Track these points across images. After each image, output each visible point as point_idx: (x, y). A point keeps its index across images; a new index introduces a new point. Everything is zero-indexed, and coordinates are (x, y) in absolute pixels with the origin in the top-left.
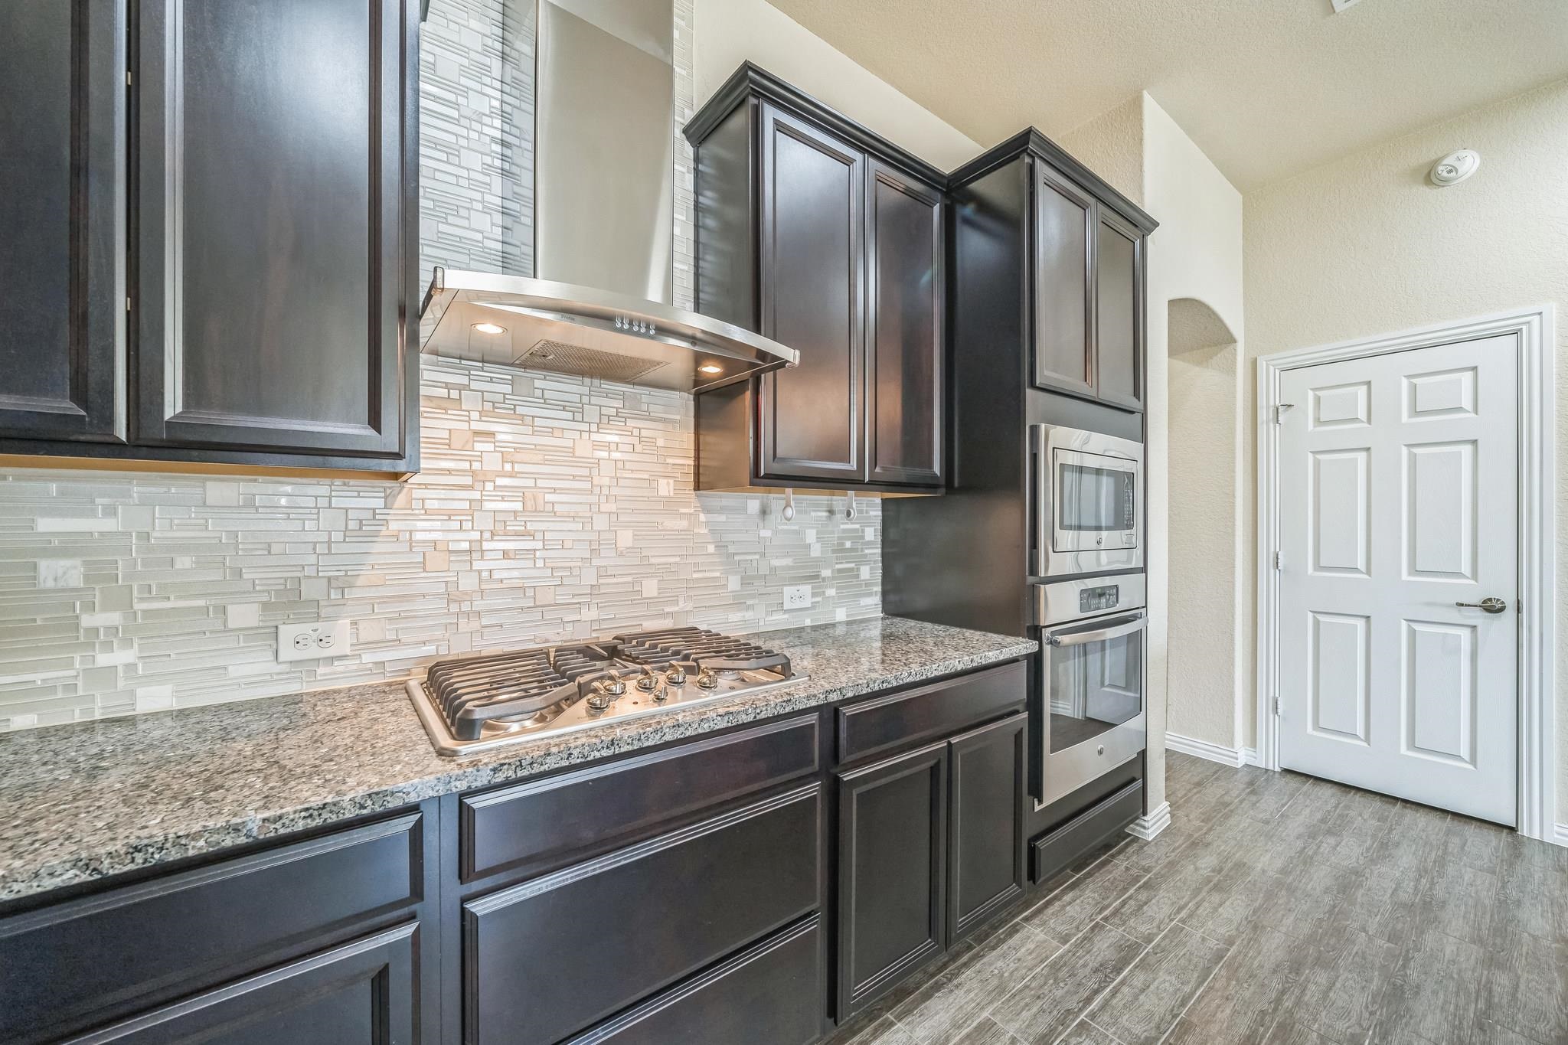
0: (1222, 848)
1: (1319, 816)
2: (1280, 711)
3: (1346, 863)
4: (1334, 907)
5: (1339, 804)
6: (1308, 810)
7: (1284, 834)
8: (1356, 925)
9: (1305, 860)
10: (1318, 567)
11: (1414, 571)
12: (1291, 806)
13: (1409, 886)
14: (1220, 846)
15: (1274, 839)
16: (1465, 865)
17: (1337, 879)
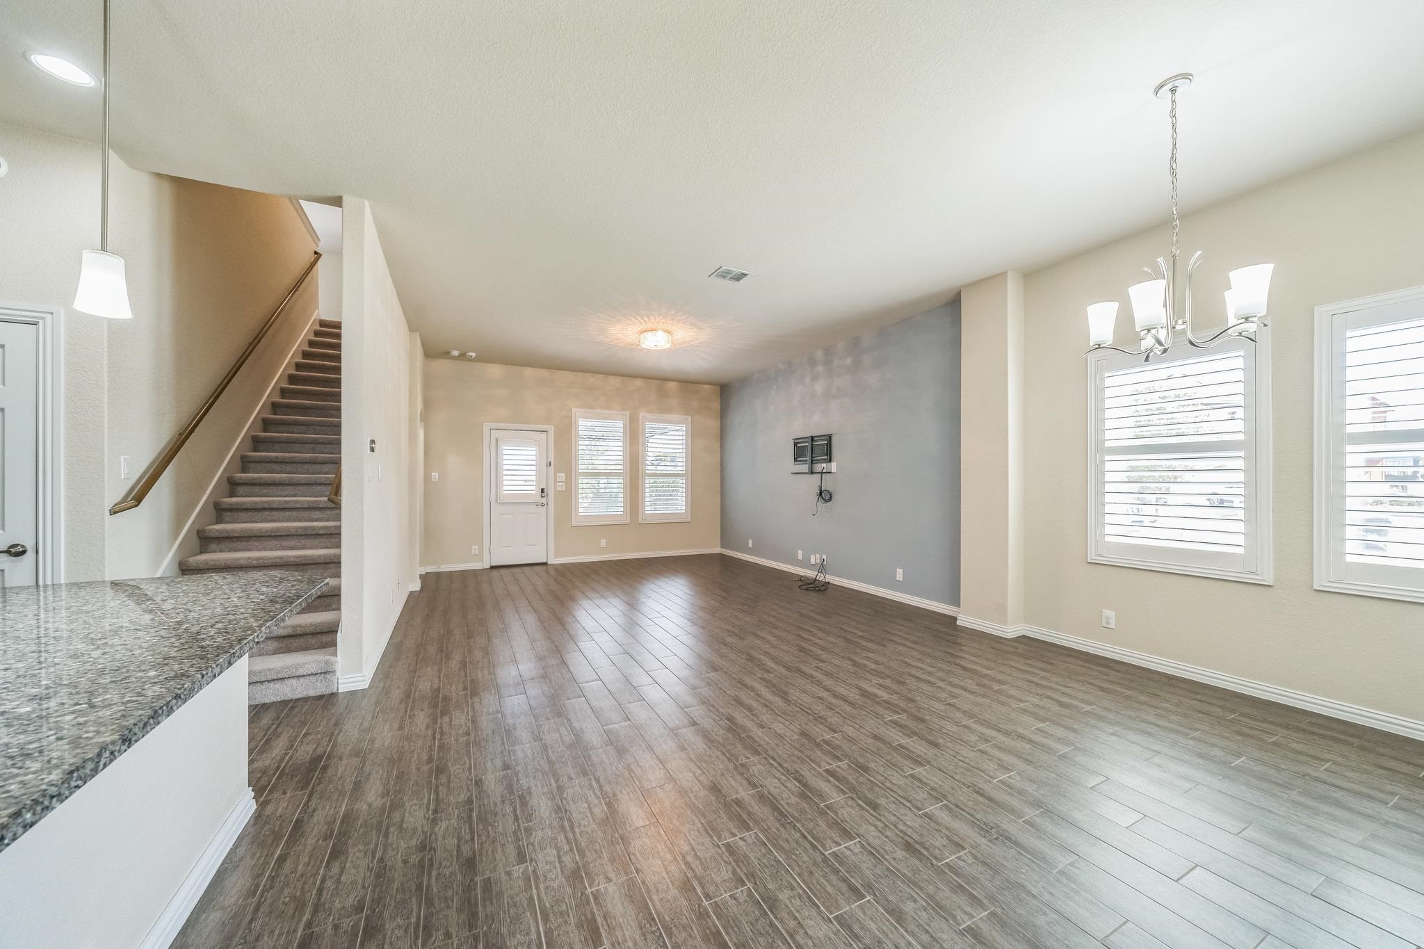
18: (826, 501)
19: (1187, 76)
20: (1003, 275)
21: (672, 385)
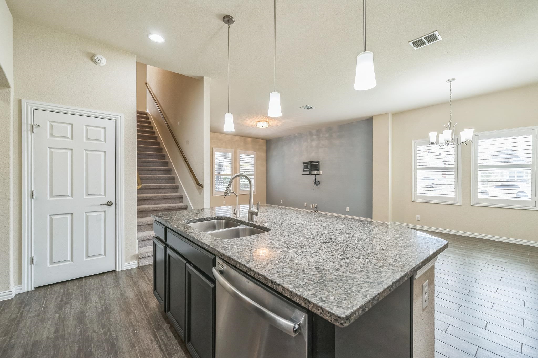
0: (22, 342)
1: (59, 299)
2: (34, 262)
3: (77, 311)
4: (81, 331)
5: (64, 290)
6: (54, 300)
7: (49, 315)
8: (91, 332)
9: (62, 320)
10: (52, 196)
11: (88, 194)
12: (46, 302)
13: (99, 305)
14: (20, 342)
15: (46, 320)
16: (109, 289)
17: (77, 320)
18: (317, 185)
19: (454, 79)
20: (388, 113)
21: (249, 139)
